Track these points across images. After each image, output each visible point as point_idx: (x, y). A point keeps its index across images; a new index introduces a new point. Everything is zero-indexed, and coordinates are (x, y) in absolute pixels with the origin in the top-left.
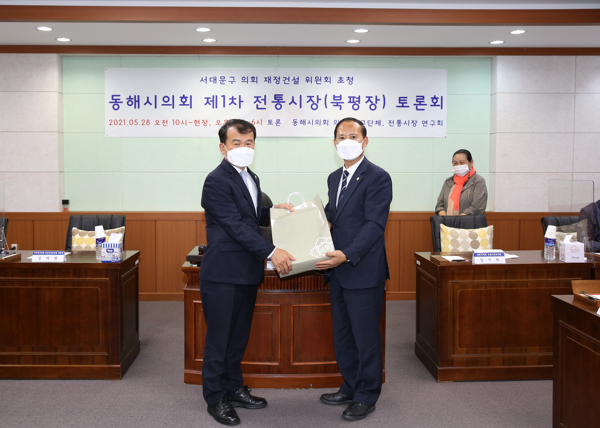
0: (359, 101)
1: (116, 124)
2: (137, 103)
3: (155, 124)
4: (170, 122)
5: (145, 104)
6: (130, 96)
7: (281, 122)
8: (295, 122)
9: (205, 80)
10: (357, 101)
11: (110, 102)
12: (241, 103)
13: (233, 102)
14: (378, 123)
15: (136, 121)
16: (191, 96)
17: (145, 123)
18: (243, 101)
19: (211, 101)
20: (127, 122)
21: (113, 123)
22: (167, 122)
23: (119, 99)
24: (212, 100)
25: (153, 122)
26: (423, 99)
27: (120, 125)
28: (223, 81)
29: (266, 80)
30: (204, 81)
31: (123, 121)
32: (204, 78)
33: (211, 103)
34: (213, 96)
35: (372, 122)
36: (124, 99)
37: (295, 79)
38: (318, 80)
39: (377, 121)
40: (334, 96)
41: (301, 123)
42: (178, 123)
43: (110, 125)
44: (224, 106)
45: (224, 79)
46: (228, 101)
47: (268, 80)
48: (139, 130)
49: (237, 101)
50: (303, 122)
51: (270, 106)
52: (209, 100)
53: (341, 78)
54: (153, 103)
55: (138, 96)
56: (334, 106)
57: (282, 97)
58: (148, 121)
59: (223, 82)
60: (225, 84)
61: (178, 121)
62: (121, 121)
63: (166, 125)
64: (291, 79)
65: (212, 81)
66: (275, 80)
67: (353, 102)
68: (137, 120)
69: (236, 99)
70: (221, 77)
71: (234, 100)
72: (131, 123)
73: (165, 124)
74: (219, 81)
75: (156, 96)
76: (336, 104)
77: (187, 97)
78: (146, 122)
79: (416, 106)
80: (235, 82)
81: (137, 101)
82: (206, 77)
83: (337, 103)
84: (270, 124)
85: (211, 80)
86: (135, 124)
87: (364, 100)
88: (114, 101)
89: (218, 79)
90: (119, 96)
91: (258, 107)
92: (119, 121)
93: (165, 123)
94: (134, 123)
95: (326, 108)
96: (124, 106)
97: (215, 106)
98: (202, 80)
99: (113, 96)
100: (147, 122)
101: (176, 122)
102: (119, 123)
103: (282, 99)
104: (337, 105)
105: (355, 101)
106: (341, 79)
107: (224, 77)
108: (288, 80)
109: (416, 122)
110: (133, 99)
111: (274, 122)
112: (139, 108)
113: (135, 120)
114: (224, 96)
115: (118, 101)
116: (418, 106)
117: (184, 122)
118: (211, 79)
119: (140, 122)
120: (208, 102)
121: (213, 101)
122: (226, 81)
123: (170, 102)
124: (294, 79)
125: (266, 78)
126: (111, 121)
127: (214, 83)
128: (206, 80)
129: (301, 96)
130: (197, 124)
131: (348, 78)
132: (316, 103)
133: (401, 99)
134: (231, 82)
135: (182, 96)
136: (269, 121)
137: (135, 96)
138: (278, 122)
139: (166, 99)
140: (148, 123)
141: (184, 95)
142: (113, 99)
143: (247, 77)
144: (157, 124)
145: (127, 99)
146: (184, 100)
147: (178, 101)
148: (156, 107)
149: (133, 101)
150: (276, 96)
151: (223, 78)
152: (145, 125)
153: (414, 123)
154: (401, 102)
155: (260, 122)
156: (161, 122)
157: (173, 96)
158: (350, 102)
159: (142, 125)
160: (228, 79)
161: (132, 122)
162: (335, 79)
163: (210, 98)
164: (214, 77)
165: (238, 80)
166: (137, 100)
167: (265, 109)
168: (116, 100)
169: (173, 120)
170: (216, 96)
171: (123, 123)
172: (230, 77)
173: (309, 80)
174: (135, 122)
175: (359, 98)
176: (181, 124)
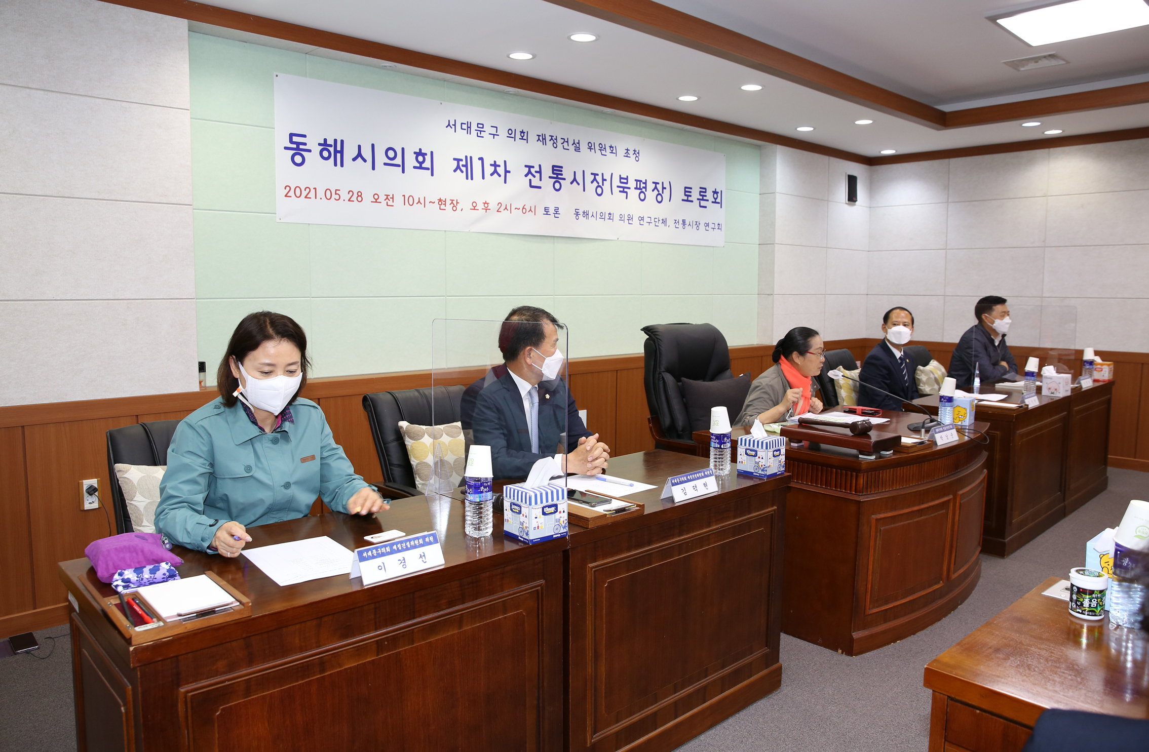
0: (645, 188)
1: (298, 195)
2: (339, 155)
3: (372, 202)
4: (399, 200)
5: (354, 159)
6: (325, 140)
7: (560, 211)
8: (577, 214)
9: (453, 125)
10: (643, 187)
11: (286, 148)
12: (507, 174)
13: (495, 171)
14: (664, 221)
15: (337, 192)
16: (432, 153)
17: (354, 198)
18: (509, 172)
19: (463, 166)
20: (321, 193)
21: (291, 193)
22: (393, 198)
23: (305, 144)
24: (465, 164)
25: (368, 197)
26: (705, 192)
27: (306, 197)
28: (481, 131)
29: (539, 139)
30: (452, 128)
31: (313, 191)
32: (452, 123)
33: (464, 169)
34: (466, 157)
35: (659, 220)
36: (313, 143)
37: (576, 143)
38: (602, 149)
39: (663, 220)
40: (621, 178)
41: (584, 215)
42: (411, 202)
43: (286, 196)
44: (483, 178)
45: (483, 128)
46: (489, 170)
47: (542, 139)
48: (342, 211)
49: (501, 170)
50: (586, 214)
51: (547, 183)
52: (461, 163)
53: (627, 150)
54: (369, 157)
55: (342, 142)
56: (620, 191)
57: (561, 171)
58: (360, 195)
59: (480, 134)
60: (483, 137)
61: (411, 198)
62: (308, 190)
63: (392, 204)
64: (571, 142)
65: (465, 129)
66: (552, 141)
67: (640, 189)
68: (339, 190)
69: (499, 166)
70: (478, 124)
71: (498, 168)
72: (328, 196)
73: (390, 203)
74: (476, 130)
75: (373, 146)
76: (622, 189)
77: (426, 154)
78: (355, 195)
79: (699, 201)
80: (498, 135)
81: (339, 152)
82: (455, 120)
83: (624, 188)
84: (547, 214)
85: (463, 128)
86: (335, 199)
87: (650, 186)
88: (294, 146)
89: (474, 127)
90: (305, 136)
91: (532, 185)
92: (305, 190)
93: (389, 200)
94: (334, 196)
95: (612, 194)
96: (313, 158)
97: (470, 176)
98: (449, 125)
99: (291, 135)
100: (358, 196)
101: (408, 200)
102: (304, 193)
103: (562, 175)
104: (623, 192)
105: (641, 187)
106: (627, 152)
107: (483, 125)
108: (567, 143)
109: (699, 224)
110: (331, 146)
111: (552, 211)
112: (342, 165)
113: (336, 190)
114: (481, 159)
115: (301, 147)
116: (701, 202)
117: (422, 201)
118: (463, 125)
119: (345, 196)
120: (458, 167)
121: (466, 166)
122: (485, 131)
123: (398, 161)
124: (574, 143)
125: (539, 136)
126: (288, 189)
127: (467, 133)
128: (455, 125)
129: (584, 171)
130: (443, 206)
131: (635, 151)
132: (601, 185)
133: (687, 190)
134: (493, 136)
135: (418, 151)
136: (545, 210)
137: (335, 141)
138: (557, 209)
139: (391, 154)
140: (360, 199)
141: (420, 150)
142: (291, 142)
143: (515, 130)
144: (375, 201)
145: (320, 144)
146: (420, 159)
147: (411, 161)
148: (373, 168)
149: (332, 149)
150: (555, 168)
151: (481, 126)
152: (353, 201)
153: (697, 224)
154: (687, 193)
155: (533, 209)
156: (382, 198)
157: (403, 149)
158: (636, 188)
159: (349, 200)
160: (488, 129)
161: (332, 194)
162: (621, 151)
163: (462, 160)
164: (468, 122)
165: (503, 133)
166: (339, 148)
167: (540, 188)
168: (298, 144)
169: (404, 196)
170: (471, 157)
171: (312, 194)
172: (492, 126)
173: (592, 148)
174: (336, 194)
175: (645, 183)
176: (417, 203)
